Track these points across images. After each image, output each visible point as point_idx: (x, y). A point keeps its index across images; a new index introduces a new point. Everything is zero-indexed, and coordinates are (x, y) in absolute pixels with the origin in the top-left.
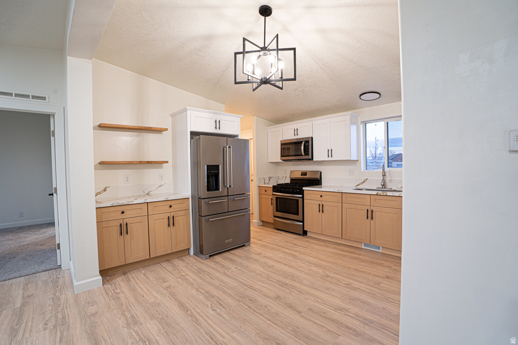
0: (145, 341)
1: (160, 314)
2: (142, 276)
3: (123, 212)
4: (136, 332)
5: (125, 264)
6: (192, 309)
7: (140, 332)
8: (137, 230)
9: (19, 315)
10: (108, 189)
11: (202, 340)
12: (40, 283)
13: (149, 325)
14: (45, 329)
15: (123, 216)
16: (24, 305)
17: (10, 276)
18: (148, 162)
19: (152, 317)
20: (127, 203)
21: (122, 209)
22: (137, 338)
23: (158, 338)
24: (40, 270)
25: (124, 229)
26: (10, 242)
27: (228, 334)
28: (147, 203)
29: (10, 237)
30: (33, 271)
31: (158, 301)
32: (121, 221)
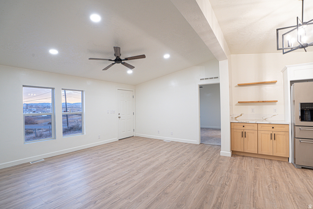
0: (228, 178)
1: (242, 174)
2: (250, 160)
3: (244, 126)
4: (228, 174)
5: (244, 152)
6: (258, 181)
7: (229, 175)
8: (252, 137)
9: (203, 154)
10: (242, 115)
11: (249, 191)
12: (214, 148)
13: (234, 175)
14: (206, 160)
15: (244, 128)
16: (206, 152)
17: (208, 144)
18: (263, 102)
19: (238, 174)
20: (246, 122)
21: (244, 125)
22: (227, 176)
23: (233, 180)
24: (216, 145)
25: (244, 135)
26: (214, 133)
27: (263, 197)
28: (258, 124)
29: (215, 132)
30: (214, 144)
31: (246, 171)
32: (243, 131)
